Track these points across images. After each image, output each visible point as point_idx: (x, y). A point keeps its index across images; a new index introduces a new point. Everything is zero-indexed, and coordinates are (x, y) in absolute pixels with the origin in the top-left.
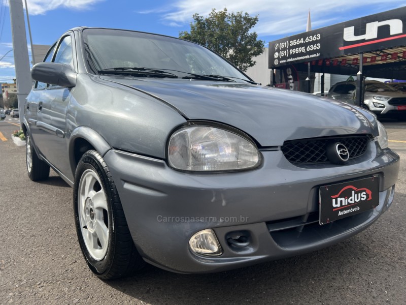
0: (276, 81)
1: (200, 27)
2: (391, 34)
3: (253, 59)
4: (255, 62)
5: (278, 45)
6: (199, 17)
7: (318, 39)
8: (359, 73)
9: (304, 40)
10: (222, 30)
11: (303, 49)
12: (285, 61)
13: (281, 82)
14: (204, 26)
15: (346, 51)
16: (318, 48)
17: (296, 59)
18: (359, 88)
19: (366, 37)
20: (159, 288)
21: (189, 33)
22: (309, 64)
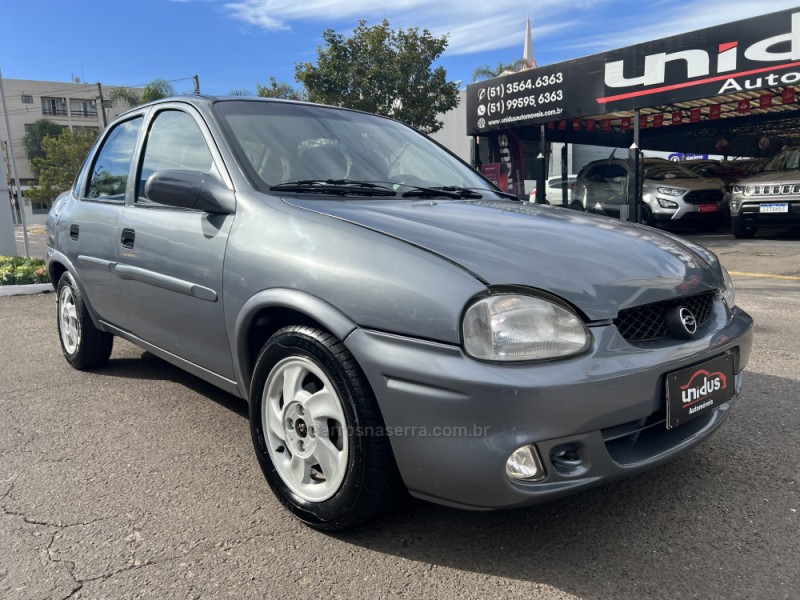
0: (481, 159)
1: (338, 56)
2: (690, 76)
3: (439, 117)
4: (441, 124)
5: (484, 90)
6: (334, 36)
7: (558, 81)
8: (634, 146)
9: (533, 83)
10: (380, 62)
11: (530, 100)
12: (497, 122)
13: (491, 161)
14: (345, 55)
15: (611, 106)
16: (559, 99)
17: (518, 118)
18: (634, 175)
19: (645, 80)
20: (419, 539)
21: (317, 66)
22: (543, 128)
